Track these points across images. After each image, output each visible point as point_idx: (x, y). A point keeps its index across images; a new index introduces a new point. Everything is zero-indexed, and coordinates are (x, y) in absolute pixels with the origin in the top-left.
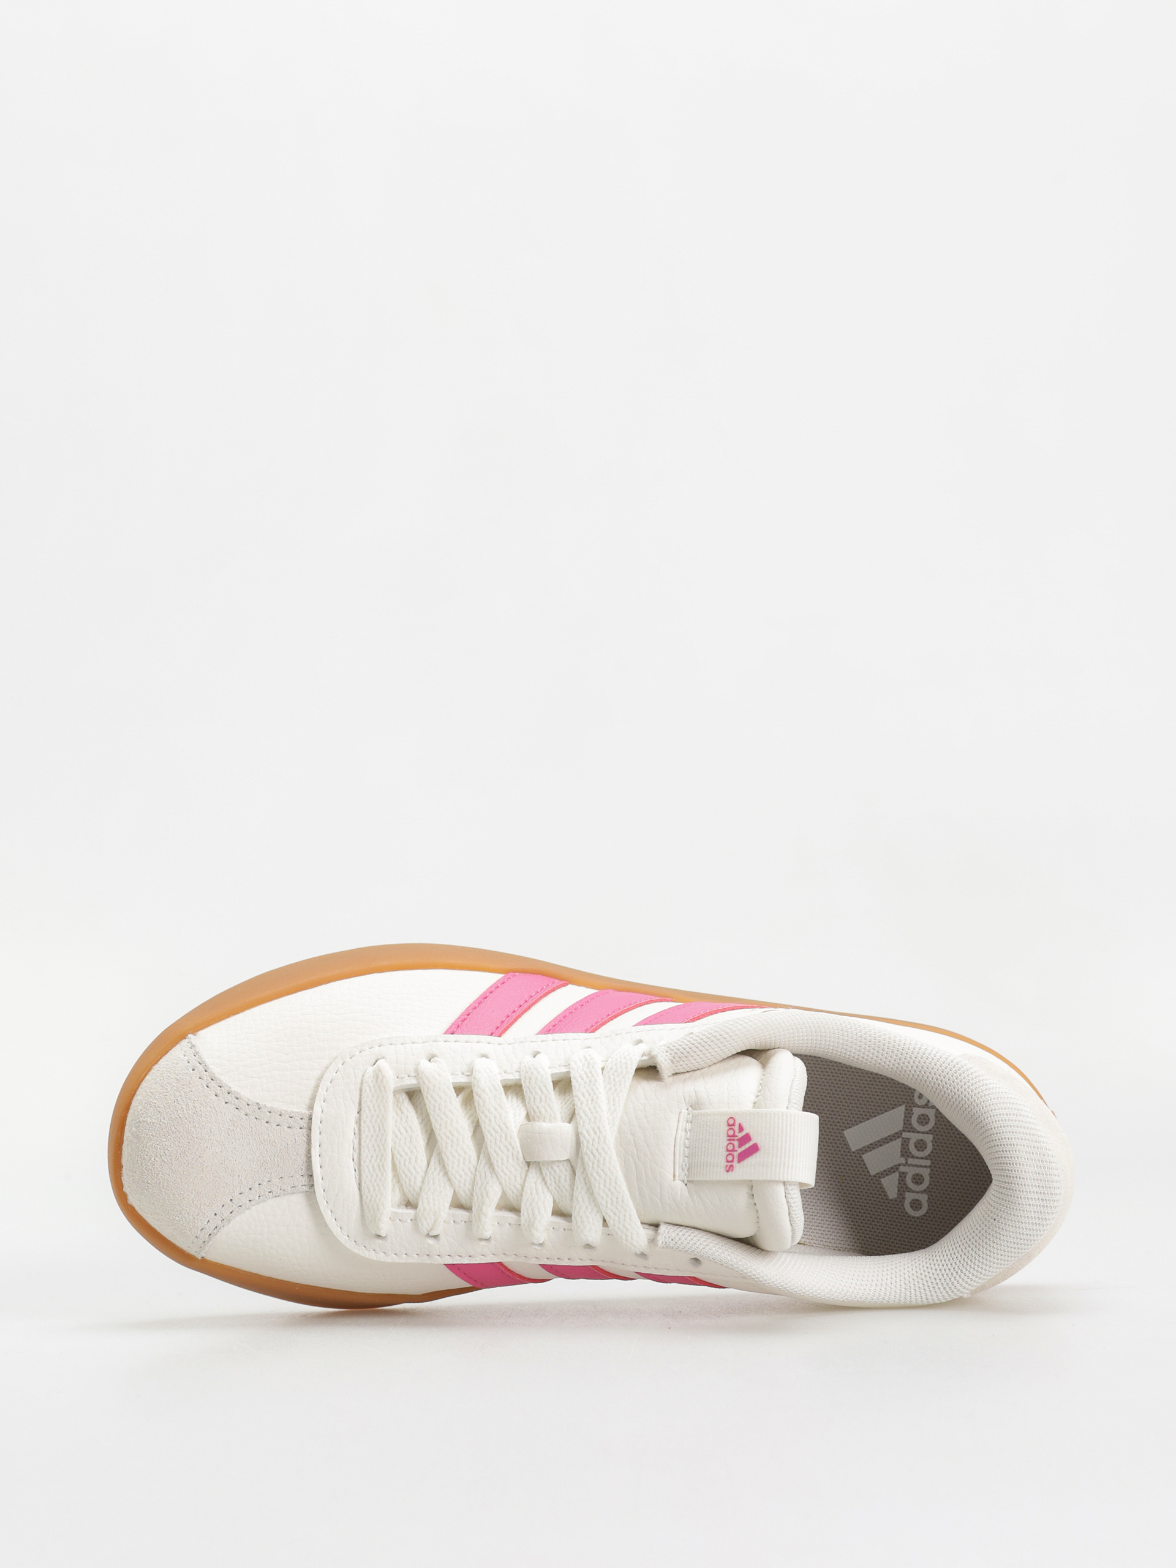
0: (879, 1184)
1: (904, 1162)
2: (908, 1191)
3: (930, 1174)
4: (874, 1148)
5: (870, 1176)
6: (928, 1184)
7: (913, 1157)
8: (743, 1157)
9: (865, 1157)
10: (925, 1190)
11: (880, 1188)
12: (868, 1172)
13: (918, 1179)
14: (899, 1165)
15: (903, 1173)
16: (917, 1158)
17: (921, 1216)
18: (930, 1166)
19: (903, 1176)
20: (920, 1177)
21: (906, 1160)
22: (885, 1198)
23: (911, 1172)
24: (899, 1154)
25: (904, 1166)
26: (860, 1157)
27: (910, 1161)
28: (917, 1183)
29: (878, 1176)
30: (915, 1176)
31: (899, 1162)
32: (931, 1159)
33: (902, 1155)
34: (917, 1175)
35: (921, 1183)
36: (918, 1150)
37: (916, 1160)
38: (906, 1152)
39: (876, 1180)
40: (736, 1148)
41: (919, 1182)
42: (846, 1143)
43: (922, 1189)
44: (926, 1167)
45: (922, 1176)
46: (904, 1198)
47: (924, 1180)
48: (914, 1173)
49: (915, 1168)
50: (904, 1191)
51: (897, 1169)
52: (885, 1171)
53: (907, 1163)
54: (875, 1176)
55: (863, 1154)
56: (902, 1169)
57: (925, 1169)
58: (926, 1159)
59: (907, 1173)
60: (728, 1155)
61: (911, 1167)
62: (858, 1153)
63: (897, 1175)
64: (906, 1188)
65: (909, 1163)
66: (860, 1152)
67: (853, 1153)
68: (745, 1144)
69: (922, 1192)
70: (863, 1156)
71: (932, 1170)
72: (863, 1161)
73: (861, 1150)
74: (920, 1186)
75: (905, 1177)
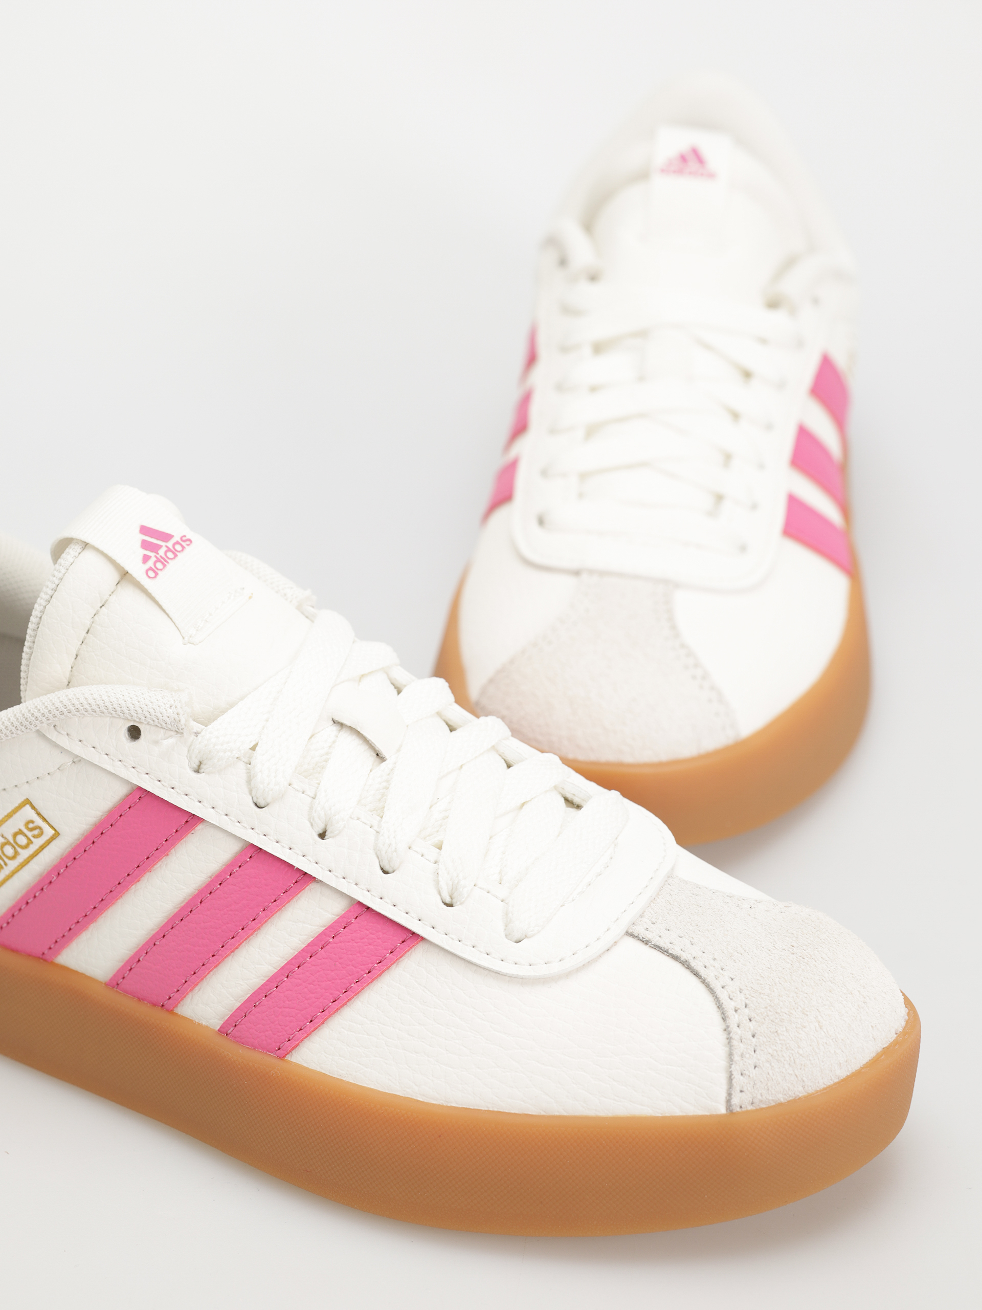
8: (165, 536)
40: (165, 549)
60: (179, 552)
68: (152, 543)
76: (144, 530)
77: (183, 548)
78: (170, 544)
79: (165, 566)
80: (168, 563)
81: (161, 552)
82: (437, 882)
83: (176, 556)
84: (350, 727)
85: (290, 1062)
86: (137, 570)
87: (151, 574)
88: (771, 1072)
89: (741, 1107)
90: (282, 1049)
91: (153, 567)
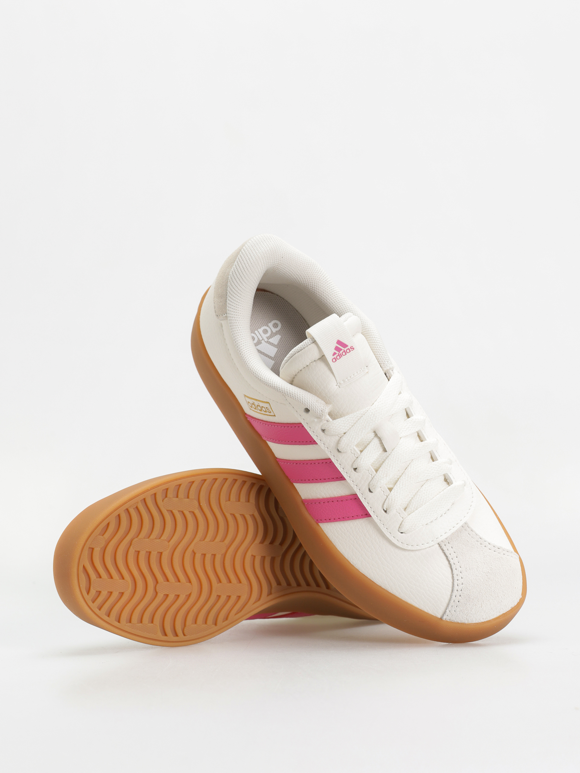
0: (279, 344)
1: (263, 341)
2: (273, 332)
3: (260, 328)
4: (267, 355)
5: (278, 349)
6: (264, 327)
7: (259, 339)
8: (345, 346)
9: (273, 356)
10: (268, 326)
11: (280, 343)
12: (277, 351)
13: (265, 331)
14: (266, 342)
15: (267, 338)
16: (258, 337)
17: (278, 321)
18: (257, 330)
19: (268, 338)
20: (264, 331)
21: (261, 340)
22: (282, 338)
23: (265, 336)
24: (261, 344)
25: (264, 340)
26: (274, 358)
27: (261, 339)
28: (267, 331)
29: (276, 347)
30: (265, 333)
31: (264, 342)
32: (254, 332)
33: (261, 343)
34: (264, 333)
35: (266, 329)
36: (255, 338)
37: (259, 337)
38: (259, 342)
39: (278, 346)
40: (343, 351)
41: (266, 330)
42: (273, 366)
43: (268, 328)
44: (258, 332)
45: (263, 331)
46: (277, 332)
47: (264, 329)
48: (264, 335)
49: (262, 335)
50: (274, 333)
51: (268, 341)
52: (272, 345)
53: (263, 340)
54: (277, 348)
55: (272, 357)
56: (266, 340)
57: (259, 332)
58: (255, 333)
59: (266, 337)
60: (348, 353)
61: (263, 337)
62: (274, 359)
63: (270, 340)
64: (272, 333)
65: (262, 339)
66: (273, 359)
67: (275, 361)
68: (339, 348)
69: (269, 327)
70: (273, 357)
71: (258, 329)
72: (275, 356)
73: (272, 359)
74: (267, 329)
75: (268, 337)
76: (339, 342)
77: (350, 351)
78: (345, 349)
79: (340, 358)
80: (342, 356)
81: (341, 352)
82: (384, 504)
83: (346, 354)
84: (379, 437)
85: (319, 525)
86: (329, 357)
87: (334, 360)
88: (459, 614)
89: (446, 619)
90: (318, 521)
91: (336, 358)
